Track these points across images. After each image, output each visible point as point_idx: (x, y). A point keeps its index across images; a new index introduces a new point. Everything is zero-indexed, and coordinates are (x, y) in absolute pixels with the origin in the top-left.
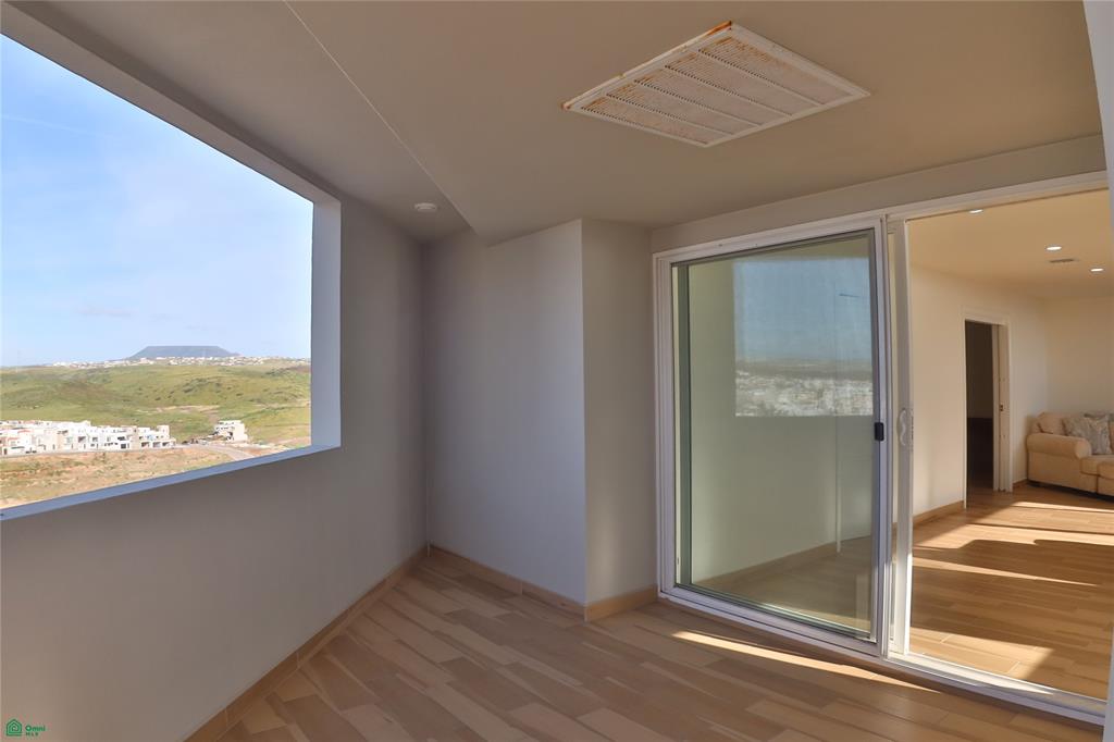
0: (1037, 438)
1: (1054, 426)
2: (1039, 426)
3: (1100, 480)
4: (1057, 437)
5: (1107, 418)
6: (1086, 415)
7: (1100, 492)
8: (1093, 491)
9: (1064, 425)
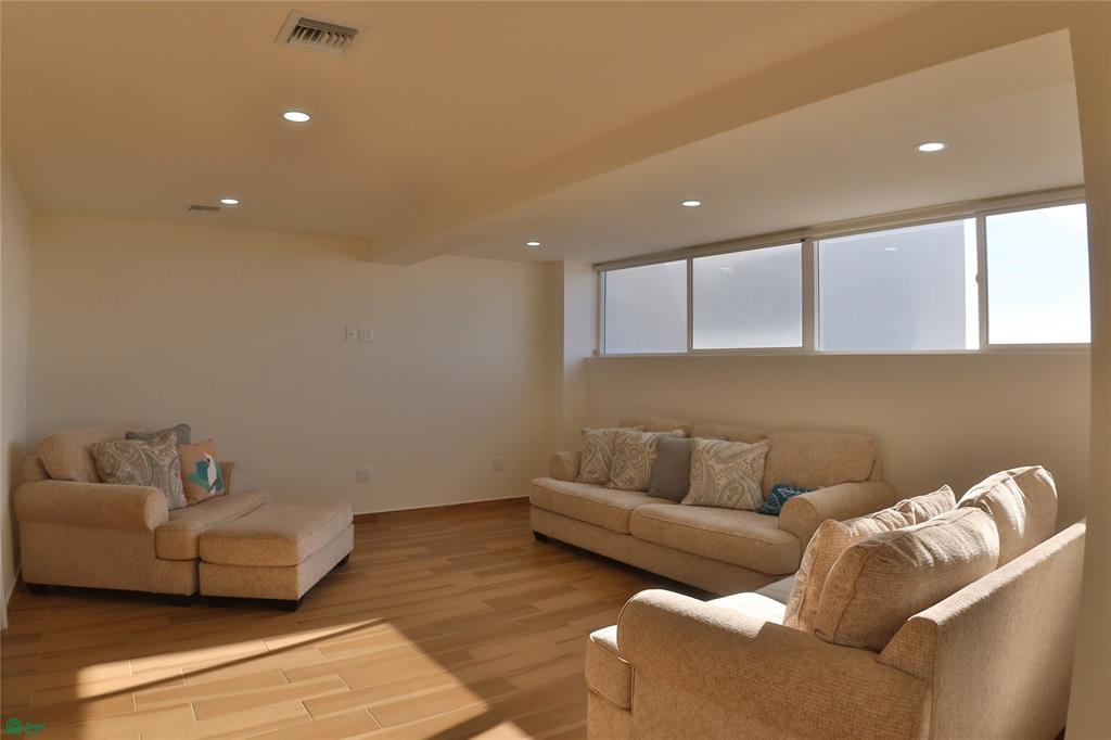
0: (39, 492)
1: (77, 465)
2: (40, 464)
3: (201, 565)
4: (83, 485)
5: (173, 438)
6: (129, 436)
7: (204, 592)
8: (189, 592)
9: (94, 460)
